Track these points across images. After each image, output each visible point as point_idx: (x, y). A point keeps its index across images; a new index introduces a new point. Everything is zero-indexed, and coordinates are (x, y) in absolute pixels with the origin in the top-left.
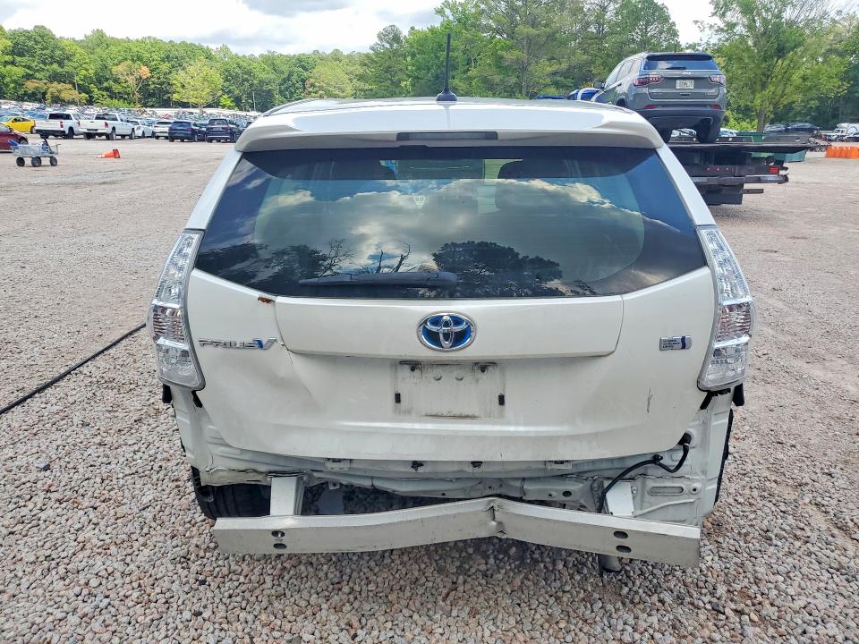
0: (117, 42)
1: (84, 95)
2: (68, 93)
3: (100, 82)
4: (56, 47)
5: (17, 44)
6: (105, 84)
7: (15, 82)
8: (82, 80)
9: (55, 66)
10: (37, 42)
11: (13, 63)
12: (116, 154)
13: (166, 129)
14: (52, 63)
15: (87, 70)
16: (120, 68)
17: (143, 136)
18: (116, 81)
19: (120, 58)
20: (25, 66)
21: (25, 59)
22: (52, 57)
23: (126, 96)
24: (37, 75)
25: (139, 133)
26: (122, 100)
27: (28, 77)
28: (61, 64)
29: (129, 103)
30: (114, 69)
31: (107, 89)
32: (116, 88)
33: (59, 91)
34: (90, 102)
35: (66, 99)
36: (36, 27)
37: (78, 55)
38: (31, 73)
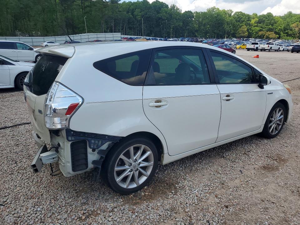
0: (295, 15)
1: (277, 36)
2: (272, 35)
3: (285, 31)
4: (272, 19)
5: (260, 19)
6: (286, 31)
7: (256, 32)
8: (278, 30)
9: (270, 26)
10: (266, 18)
11: (257, 26)
12: (258, 56)
13: (291, 48)
14: (269, 25)
15: (281, 26)
16: (293, 25)
17: (283, 50)
18: (291, 30)
19: (295, 21)
20: (260, 27)
21: (261, 24)
22: (270, 23)
23: (293, 35)
24: (264, 30)
25: (281, 49)
26: (291, 37)
27: (260, 30)
28: (272, 25)
29: (294, 38)
30: (291, 26)
31: (287, 33)
32: (290, 32)
33: (269, 35)
34: (279, 38)
35: (271, 37)
36: (268, 13)
37: (279, 22)
38: (262, 29)
